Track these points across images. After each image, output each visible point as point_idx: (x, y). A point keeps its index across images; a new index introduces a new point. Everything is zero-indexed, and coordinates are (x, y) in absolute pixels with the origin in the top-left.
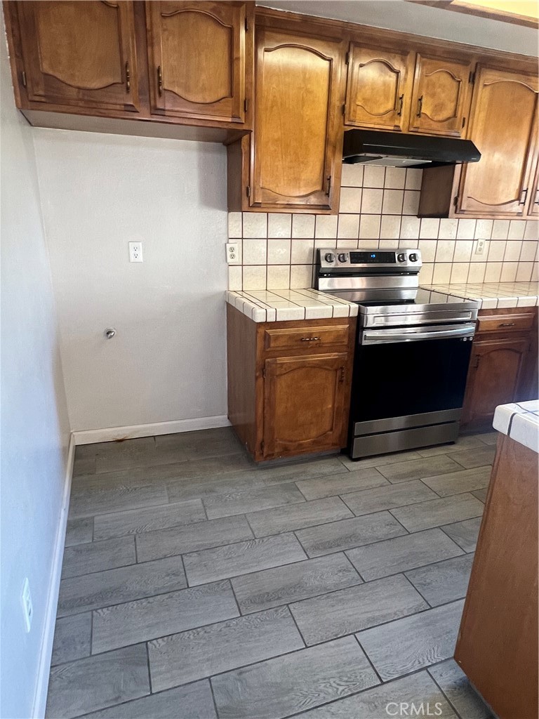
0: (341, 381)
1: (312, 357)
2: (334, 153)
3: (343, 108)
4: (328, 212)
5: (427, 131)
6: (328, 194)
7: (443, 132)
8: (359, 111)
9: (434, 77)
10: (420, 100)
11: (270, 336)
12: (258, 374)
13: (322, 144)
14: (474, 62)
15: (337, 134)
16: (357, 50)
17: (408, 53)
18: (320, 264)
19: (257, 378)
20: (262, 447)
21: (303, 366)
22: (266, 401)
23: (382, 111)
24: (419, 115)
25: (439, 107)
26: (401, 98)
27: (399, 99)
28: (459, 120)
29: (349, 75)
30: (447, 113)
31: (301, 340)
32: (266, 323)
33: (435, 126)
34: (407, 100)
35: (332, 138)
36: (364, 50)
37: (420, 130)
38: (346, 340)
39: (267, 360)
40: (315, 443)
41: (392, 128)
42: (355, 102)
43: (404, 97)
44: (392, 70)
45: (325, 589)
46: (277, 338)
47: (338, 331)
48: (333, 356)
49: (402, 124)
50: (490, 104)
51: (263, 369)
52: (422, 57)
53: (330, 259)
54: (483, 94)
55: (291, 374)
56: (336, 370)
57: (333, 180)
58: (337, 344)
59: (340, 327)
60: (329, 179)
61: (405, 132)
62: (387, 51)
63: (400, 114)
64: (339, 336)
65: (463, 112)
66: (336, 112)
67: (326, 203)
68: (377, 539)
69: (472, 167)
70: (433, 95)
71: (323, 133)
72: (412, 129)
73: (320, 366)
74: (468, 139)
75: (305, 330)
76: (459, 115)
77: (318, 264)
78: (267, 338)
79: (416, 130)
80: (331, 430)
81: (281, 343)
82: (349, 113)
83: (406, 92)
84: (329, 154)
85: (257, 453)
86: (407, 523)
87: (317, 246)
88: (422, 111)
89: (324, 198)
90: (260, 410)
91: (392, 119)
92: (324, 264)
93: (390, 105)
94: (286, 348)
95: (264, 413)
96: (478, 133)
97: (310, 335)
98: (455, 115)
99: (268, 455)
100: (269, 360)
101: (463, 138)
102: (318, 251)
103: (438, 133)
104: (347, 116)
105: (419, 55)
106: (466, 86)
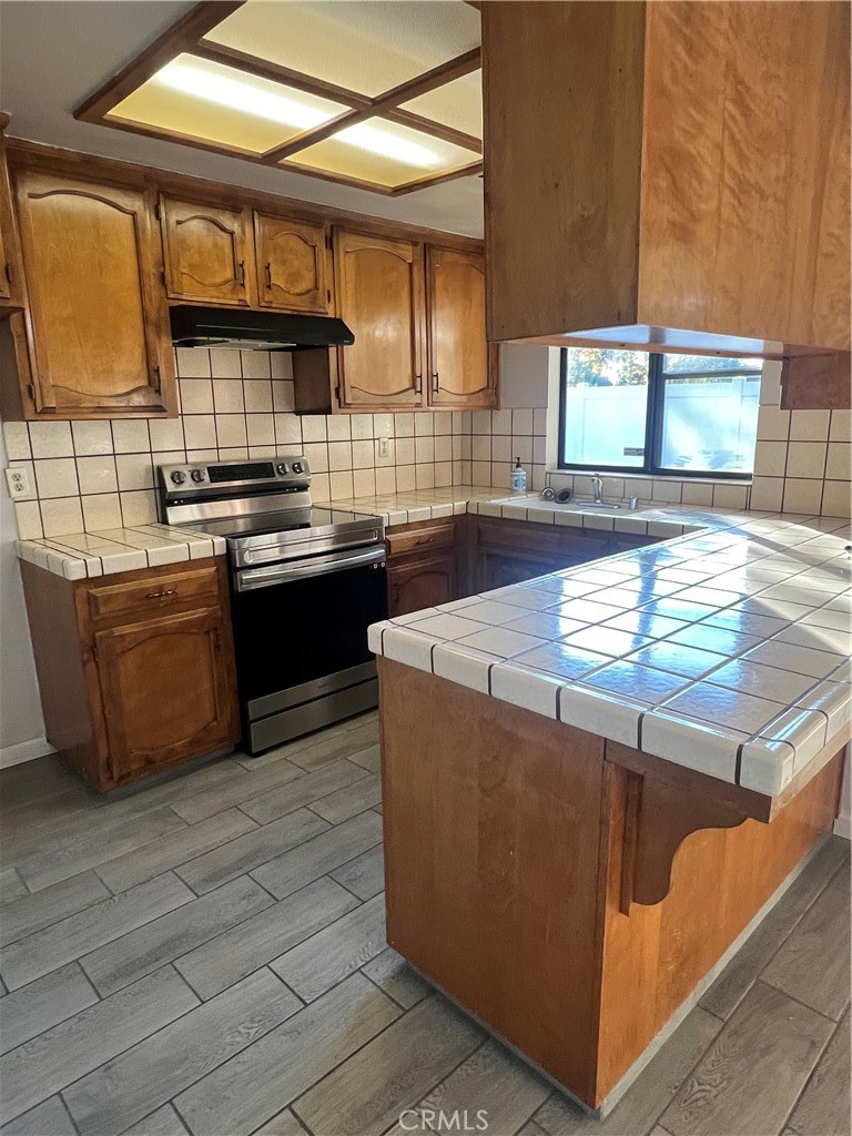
0: (217, 647)
1: (170, 619)
2: (158, 335)
3: (163, 276)
4: (164, 415)
5: (283, 306)
6: (158, 391)
7: (304, 307)
8: (186, 281)
9: (280, 240)
10: (268, 268)
11: (95, 598)
12: (85, 657)
13: (138, 322)
14: (328, 224)
15: (158, 309)
16: (170, 203)
17: (242, 209)
18: (165, 487)
19: (84, 663)
20: (109, 766)
21: (155, 634)
22: (105, 696)
23: (218, 280)
24: (269, 287)
25: (294, 277)
26: (242, 265)
27: (238, 268)
28: (321, 293)
29: (164, 234)
30: (306, 284)
31: (148, 597)
32: (88, 581)
33: (293, 299)
34: (249, 267)
35: (153, 315)
36: (179, 204)
37: (274, 305)
38: (215, 588)
39: (97, 634)
40: (195, 742)
41: (236, 303)
42: (177, 269)
43: (246, 263)
44: (223, 229)
45: (224, 926)
46: (108, 599)
47: (202, 578)
48: (201, 612)
49: (249, 297)
50: (358, 274)
51: (93, 648)
52: (260, 215)
53: (179, 479)
54: (347, 264)
55: (139, 649)
56: (207, 633)
57: (163, 372)
58: (204, 596)
59: (204, 572)
60: (157, 371)
61: (254, 308)
62: (211, 205)
63: (243, 285)
64: (203, 586)
65: (326, 282)
66: (152, 282)
67: (159, 404)
68: (293, 844)
69: (349, 351)
70: (283, 262)
71: (138, 308)
72: (264, 304)
73: (183, 629)
74: (338, 317)
75: (151, 582)
76: (321, 287)
77: (162, 487)
78: (92, 601)
79: (269, 305)
80: (215, 719)
81: (116, 605)
82: (172, 283)
83: (247, 256)
84: (152, 336)
85: (103, 778)
86: (330, 815)
87: (156, 463)
88: (272, 281)
89: (154, 395)
90: (98, 712)
91: (234, 290)
92: (171, 487)
93: (229, 274)
94: (126, 612)
95: (105, 715)
96: (349, 310)
97: (160, 588)
98: (316, 288)
99: (122, 778)
100: (101, 633)
101: (331, 315)
102: (160, 470)
103: (298, 308)
104: (169, 286)
105: (256, 214)
106: (323, 253)
